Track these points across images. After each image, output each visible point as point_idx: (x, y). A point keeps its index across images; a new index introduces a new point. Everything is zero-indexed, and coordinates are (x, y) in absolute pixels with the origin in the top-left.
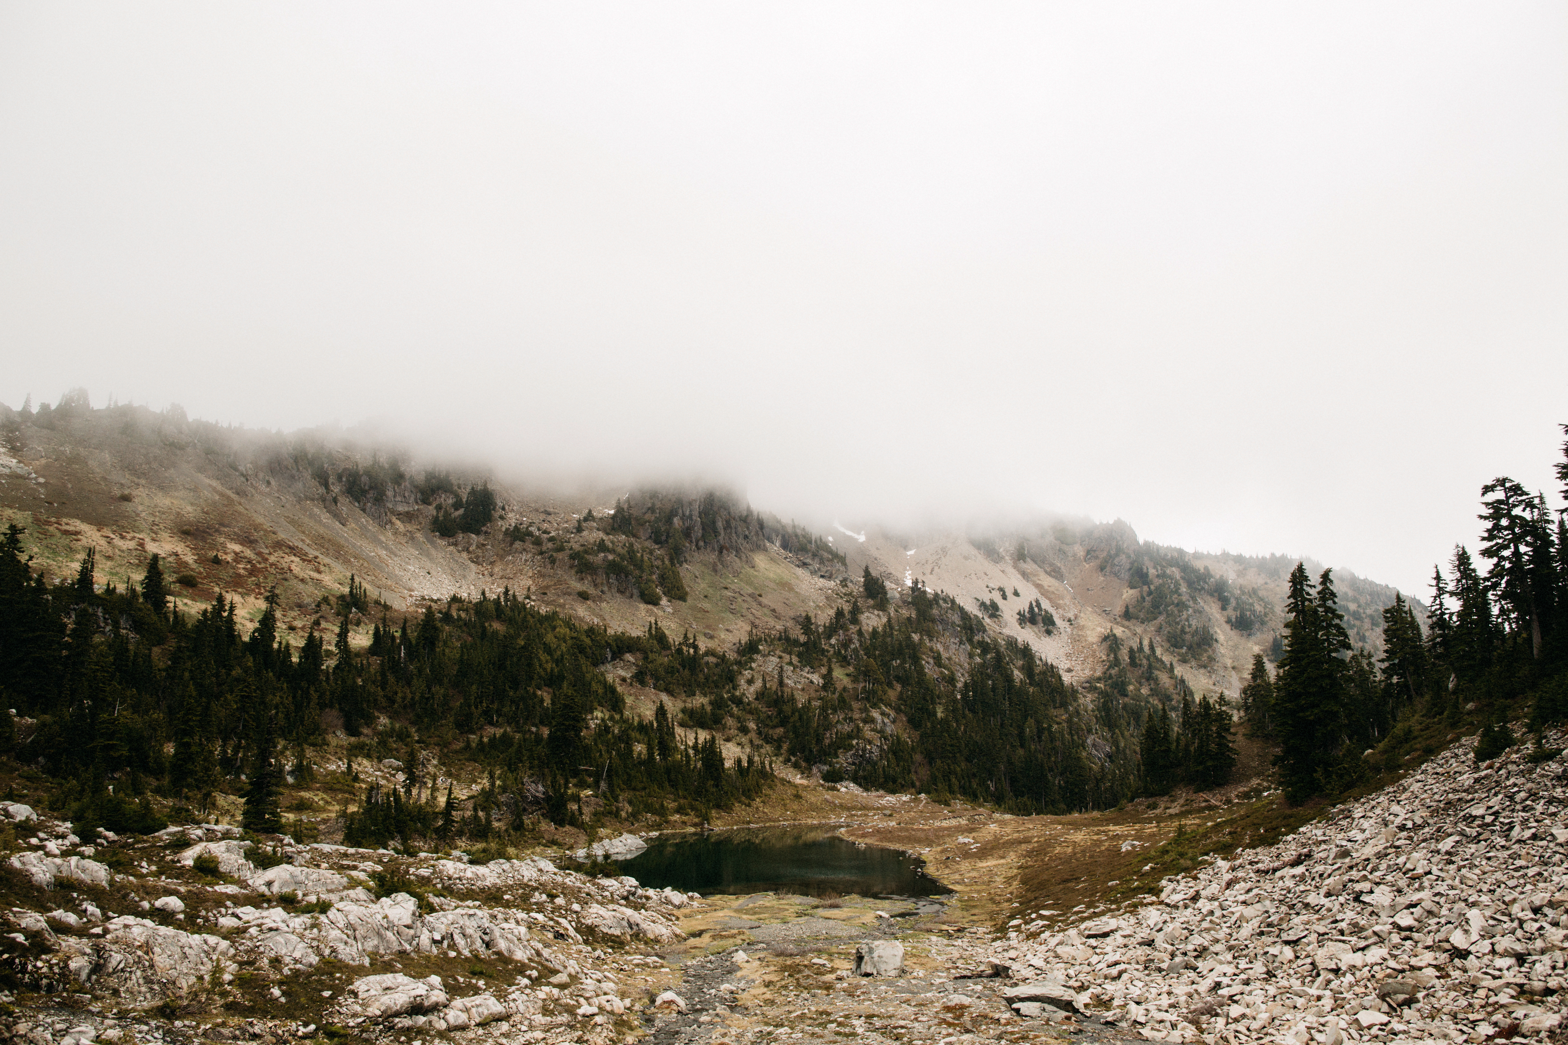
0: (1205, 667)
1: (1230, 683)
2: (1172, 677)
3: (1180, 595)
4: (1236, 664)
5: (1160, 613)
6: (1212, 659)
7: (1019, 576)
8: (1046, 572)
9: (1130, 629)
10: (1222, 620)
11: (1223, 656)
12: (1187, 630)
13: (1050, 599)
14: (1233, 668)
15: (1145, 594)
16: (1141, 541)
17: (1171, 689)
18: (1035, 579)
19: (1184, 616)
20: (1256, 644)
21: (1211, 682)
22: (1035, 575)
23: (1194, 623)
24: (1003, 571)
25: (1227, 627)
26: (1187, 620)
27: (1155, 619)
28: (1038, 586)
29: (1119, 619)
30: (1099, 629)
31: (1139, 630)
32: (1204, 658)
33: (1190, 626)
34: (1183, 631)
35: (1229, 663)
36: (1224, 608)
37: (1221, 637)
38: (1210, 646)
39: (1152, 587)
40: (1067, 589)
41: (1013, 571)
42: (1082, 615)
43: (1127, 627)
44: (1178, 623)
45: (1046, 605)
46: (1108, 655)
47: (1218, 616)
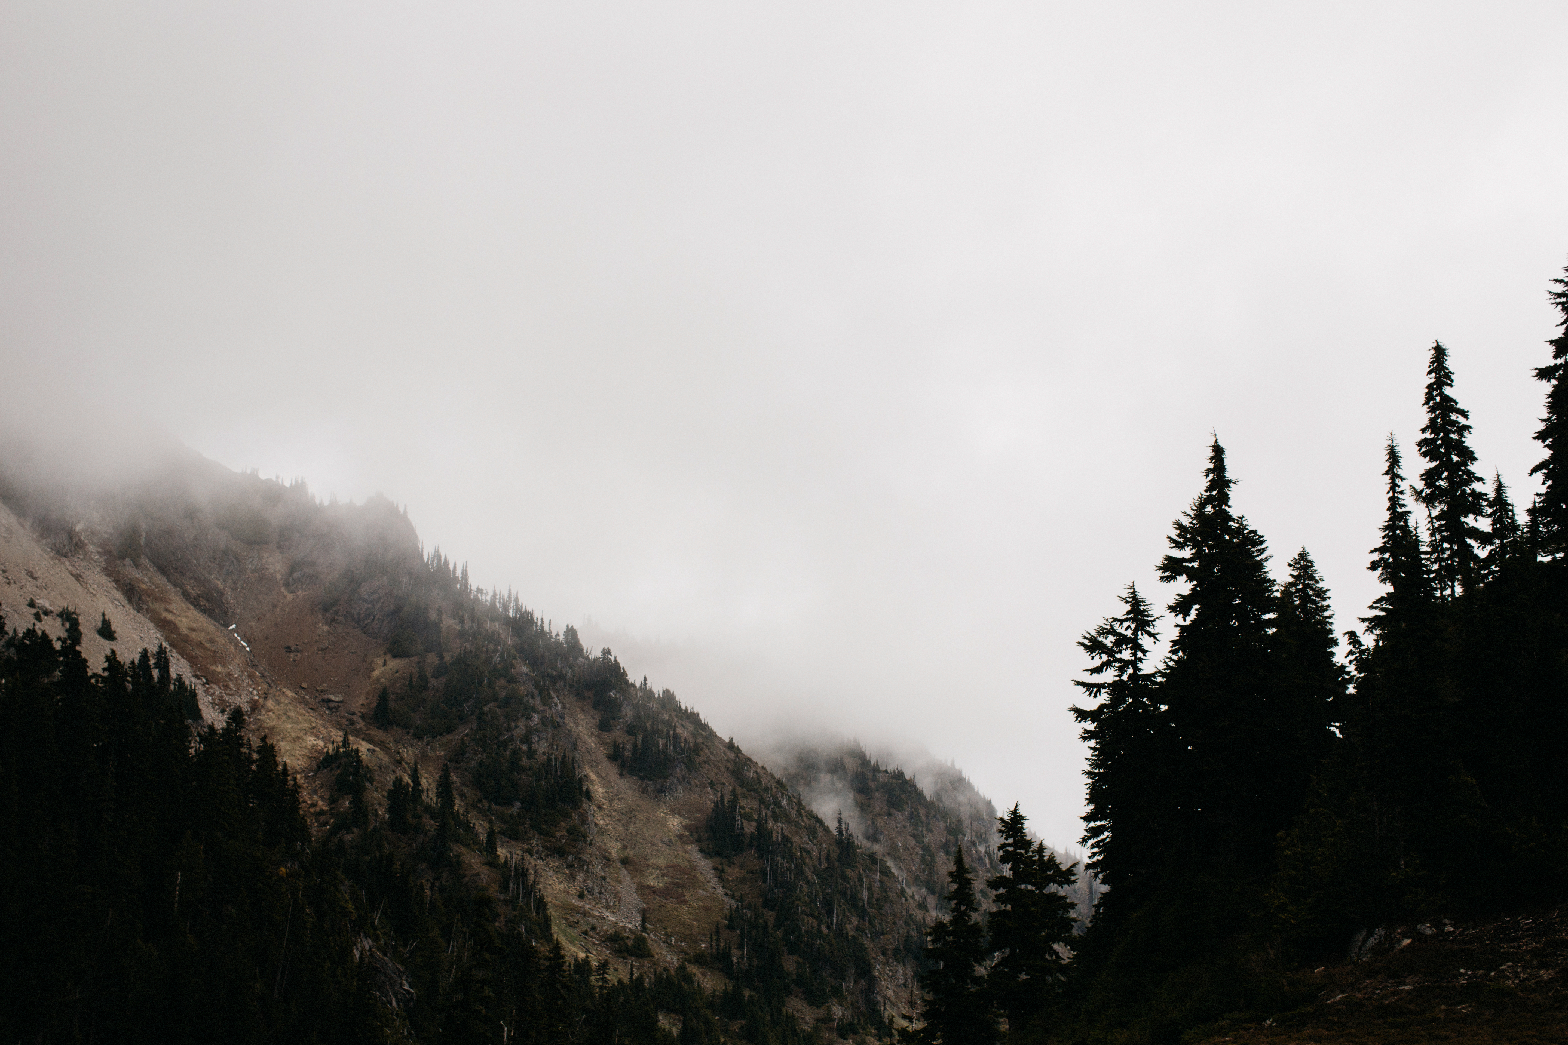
0: (560, 853)
1: (617, 895)
2: (493, 863)
3: (511, 680)
4: (630, 853)
5: (462, 719)
6: (578, 835)
7: (118, 595)
8: (186, 596)
9: (386, 749)
10: (601, 753)
11: (602, 832)
12: (525, 762)
13: (192, 660)
14: (625, 862)
15: (429, 672)
16: (427, 552)
17: (493, 891)
18: (157, 606)
19: (520, 730)
20: (674, 812)
21: (573, 891)
22: (157, 599)
23: (542, 747)
24: (78, 577)
25: (611, 770)
26: (527, 739)
27: (449, 731)
28: (165, 626)
29: (361, 724)
30: (311, 740)
31: (408, 754)
32: (561, 833)
33: (531, 753)
34: (515, 765)
35: (614, 849)
36: (604, 726)
37: (599, 791)
38: (576, 805)
39: (447, 658)
40: (237, 644)
41: (104, 579)
42: (270, 704)
43: (381, 744)
44: (504, 744)
45: (179, 667)
46: (332, 801)
47: (591, 742)
